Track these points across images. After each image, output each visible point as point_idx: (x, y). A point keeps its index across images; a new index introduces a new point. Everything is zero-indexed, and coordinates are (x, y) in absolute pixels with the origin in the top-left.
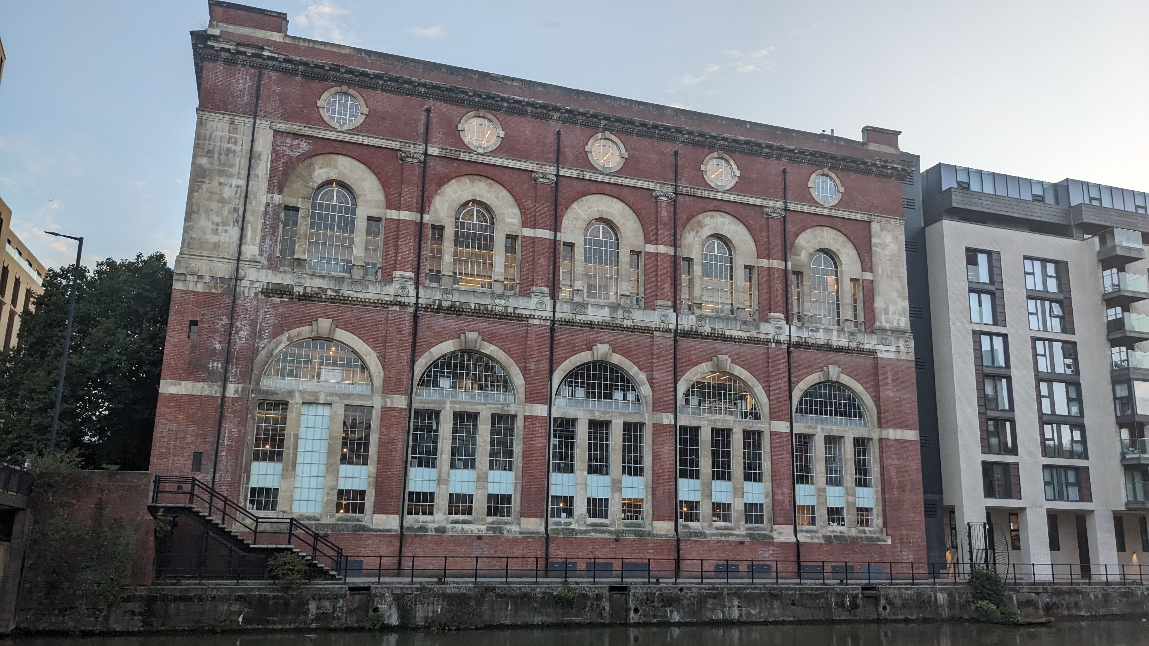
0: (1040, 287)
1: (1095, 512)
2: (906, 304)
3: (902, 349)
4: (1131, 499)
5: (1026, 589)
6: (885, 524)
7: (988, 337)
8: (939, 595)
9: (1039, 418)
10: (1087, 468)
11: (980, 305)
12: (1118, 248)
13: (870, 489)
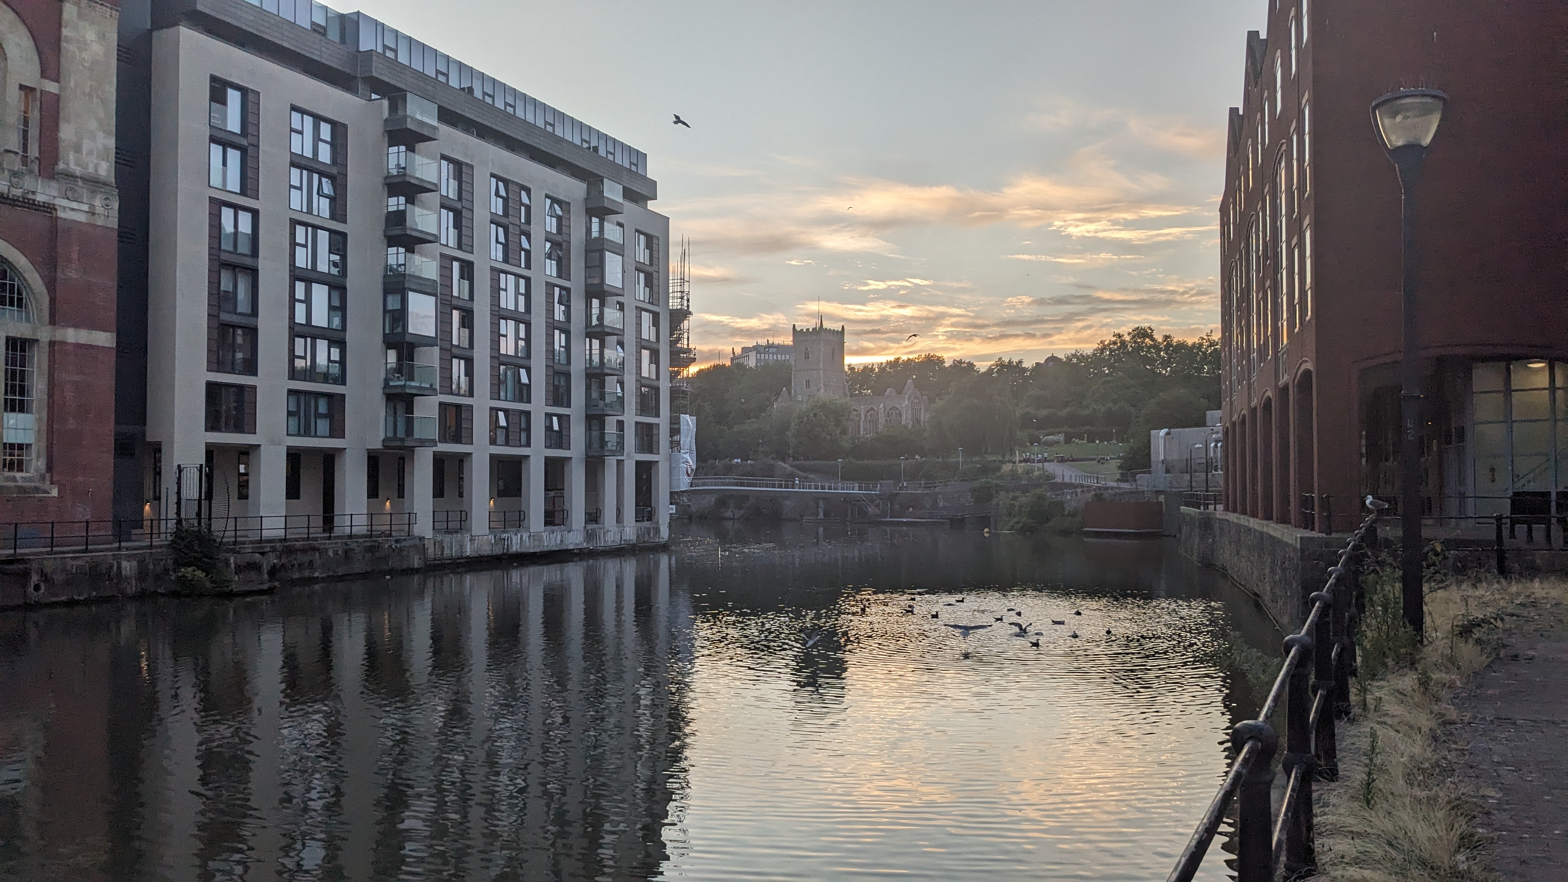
0: (308, 153)
1: (347, 451)
2: (112, 142)
3: (99, 210)
4: (390, 434)
5: (248, 548)
6: (50, 468)
7: (231, 211)
8: (125, 564)
9: (290, 328)
10: (343, 396)
11: (225, 163)
12: (409, 120)
13: (28, 415)
